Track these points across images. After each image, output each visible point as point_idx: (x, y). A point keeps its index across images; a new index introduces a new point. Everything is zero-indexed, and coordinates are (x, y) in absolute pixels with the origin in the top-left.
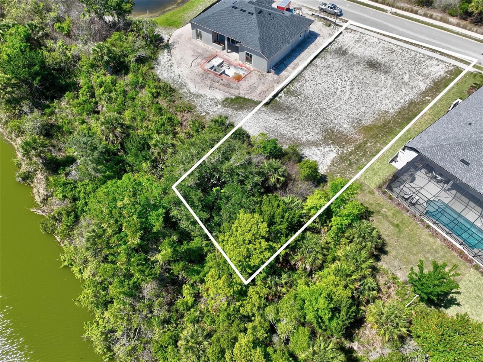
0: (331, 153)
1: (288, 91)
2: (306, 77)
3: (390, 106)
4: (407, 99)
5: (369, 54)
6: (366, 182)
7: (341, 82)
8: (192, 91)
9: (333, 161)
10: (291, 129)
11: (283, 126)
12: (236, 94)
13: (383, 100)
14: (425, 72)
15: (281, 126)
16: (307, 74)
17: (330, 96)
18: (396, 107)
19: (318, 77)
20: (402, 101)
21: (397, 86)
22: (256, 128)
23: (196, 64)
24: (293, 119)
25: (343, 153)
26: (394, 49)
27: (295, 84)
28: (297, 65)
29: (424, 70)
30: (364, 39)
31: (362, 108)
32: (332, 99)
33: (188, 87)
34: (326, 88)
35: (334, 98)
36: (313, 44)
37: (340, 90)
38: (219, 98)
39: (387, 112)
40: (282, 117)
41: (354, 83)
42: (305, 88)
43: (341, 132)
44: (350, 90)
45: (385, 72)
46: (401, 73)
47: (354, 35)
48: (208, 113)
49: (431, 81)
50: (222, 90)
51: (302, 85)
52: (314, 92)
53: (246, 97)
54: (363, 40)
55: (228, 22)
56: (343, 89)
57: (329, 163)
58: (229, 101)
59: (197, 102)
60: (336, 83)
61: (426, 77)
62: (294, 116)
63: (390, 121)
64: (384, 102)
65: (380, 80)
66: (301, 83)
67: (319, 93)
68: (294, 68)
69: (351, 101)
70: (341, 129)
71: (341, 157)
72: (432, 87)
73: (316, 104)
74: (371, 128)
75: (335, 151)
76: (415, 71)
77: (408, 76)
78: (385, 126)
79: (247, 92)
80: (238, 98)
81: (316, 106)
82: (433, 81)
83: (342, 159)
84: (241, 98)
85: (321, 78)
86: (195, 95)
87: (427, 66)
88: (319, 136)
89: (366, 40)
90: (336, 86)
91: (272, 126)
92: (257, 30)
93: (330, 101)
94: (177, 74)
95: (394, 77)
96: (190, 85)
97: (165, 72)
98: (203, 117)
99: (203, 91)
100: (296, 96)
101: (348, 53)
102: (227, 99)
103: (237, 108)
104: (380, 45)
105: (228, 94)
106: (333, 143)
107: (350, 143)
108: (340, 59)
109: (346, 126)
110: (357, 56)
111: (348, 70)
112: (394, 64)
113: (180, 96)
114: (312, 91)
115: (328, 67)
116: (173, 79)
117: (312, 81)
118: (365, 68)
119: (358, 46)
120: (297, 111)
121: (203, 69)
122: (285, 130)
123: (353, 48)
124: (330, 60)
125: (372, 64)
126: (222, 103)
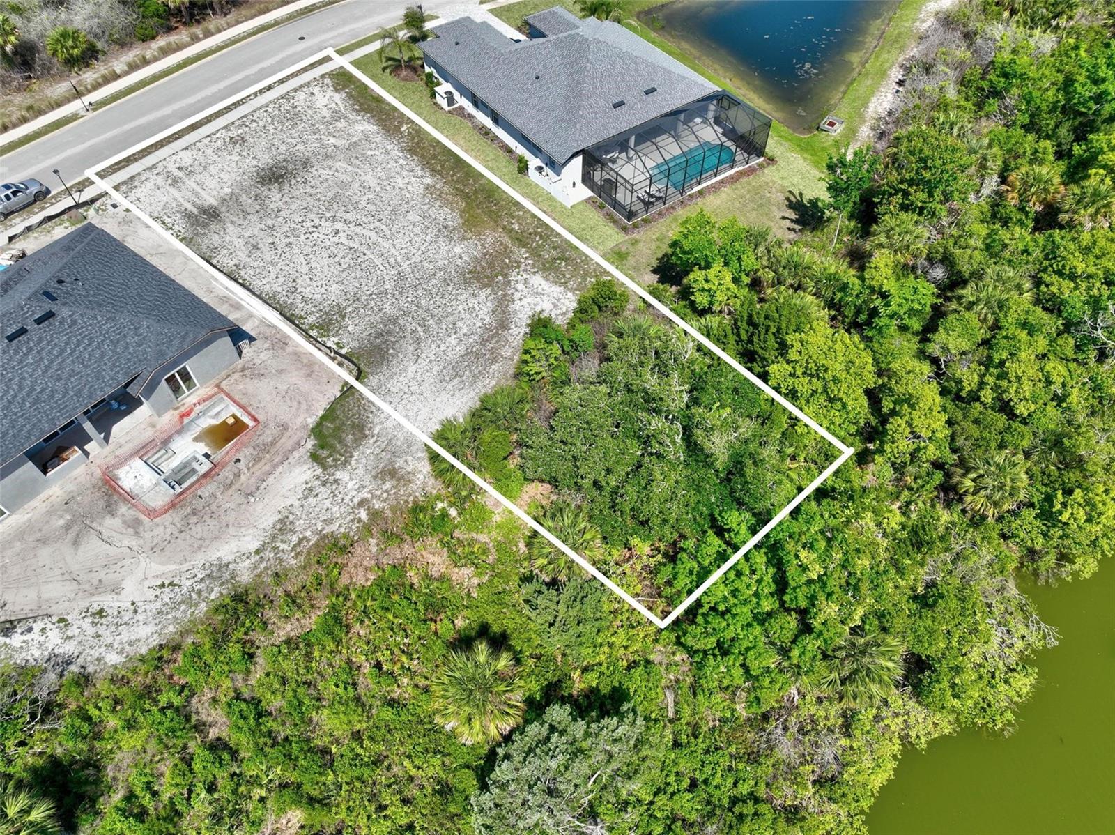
0: (531, 282)
1: (321, 327)
2: (280, 289)
3: (414, 179)
4: (401, 154)
5: (233, 175)
6: (611, 244)
7: (316, 235)
8: (254, 545)
9: (554, 283)
10: (453, 336)
11: (443, 348)
12: (303, 434)
13: (392, 184)
14: (327, 115)
15: (442, 353)
16: (268, 286)
17: (360, 260)
18: (420, 173)
19: (284, 268)
20: (401, 161)
21: (357, 158)
22: (437, 399)
23: (131, 531)
24: (419, 329)
25: (533, 266)
26: (232, 136)
27: (298, 312)
28: (224, 300)
29: (318, 114)
30: (174, 170)
31: (410, 218)
32: (372, 257)
33: (230, 558)
34: (331, 260)
35: (367, 252)
36: (148, 258)
37: (343, 240)
38: (308, 475)
39: (429, 187)
40: (411, 348)
41: (328, 215)
42: (317, 296)
43: (475, 260)
44: (350, 226)
45: (306, 164)
46: (317, 145)
47: (149, 185)
48: (362, 503)
49: (354, 114)
50: (275, 467)
51: (305, 300)
52: (340, 283)
53: (321, 413)
54: (178, 174)
55: (32, 389)
56: (342, 234)
57: (558, 289)
58: (325, 453)
59: (307, 530)
60: (319, 243)
61: (340, 117)
62: (413, 326)
63: (457, 189)
64: (401, 186)
65: (328, 177)
66: (298, 301)
67: (344, 274)
68: (237, 307)
69: (386, 230)
70: (466, 259)
71: (544, 269)
72: (373, 117)
73: (379, 284)
74: (471, 216)
75: (525, 276)
76: (318, 125)
77: (331, 138)
78: (468, 198)
79: (304, 407)
80: (317, 431)
81: (387, 287)
82: (357, 111)
83: (548, 269)
84: (319, 424)
85: (292, 265)
86: (274, 538)
87: (309, 107)
88: (483, 295)
89: (179, 168)
90: (328, 243)
91: (436, 369)
93: (378, 262)
94: (150, 595)
95: (327, 157)
96: (225, 551)
97: (126, 635)
98: (375, 515)
99: (265, 514)
100: (343, 317)
101: (211, 207)
102: (314, 457)
103: (359, 435)
104: (209, 152)
105: (296, 454)
106: (505, 276)
107: (507, 252)
108: (233, 223)
109: (458, 250)
110: (232, 194)
111: (277, 217)
112: (283, 148)
113: (268, 579)
114: (335, 286)
115: (256, 247)
116: (175, 605)
117: (299, 281)
118: (280, 190)
119: (194, 185)
120: (395, 320)
121: (166, 511)
122: (454, 347)
123: (197, 194)
124: (227, 239)
125: (274, 176)
126: (330, 470)
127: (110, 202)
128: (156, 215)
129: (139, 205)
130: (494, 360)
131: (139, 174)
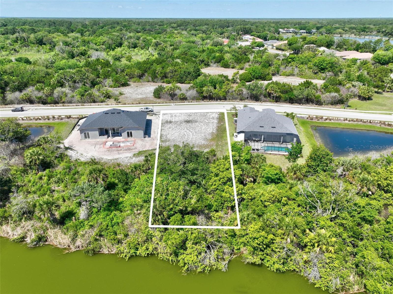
1: (162, 141)
5: (182, 119)
7: (182, 130)
8: (109, 159)
16: (163, 133)
17: (184, 136)
20: (214, 128)
21: (206, 124)
23: (99, 148)
27: (162, 138)
29: (210, 117)
31: (202, 135)
33: (105, 158)
34: (179, 134)
36: (152, 123)
38: (129, 156)
39: (212, 132)
42: (169, 137)
43: (204, 144)
44: (190, 132)
45: (196, 122)
48: (131, 163)
49: (216, 119)
51: (166, 137)
53: (144, 150)
56: (186, 132)
59: (119, 161)
61: (213, 118)
63: (218, 134)
64: (208, 130)
65: (197, 125)
67: (178, 137)
68: (155, 133)
69: (195, 134)
72: (219, 120)
74: (214, 139)
77: (206, 120)
80: (140, 152)
85: (172, 132)
86: (113, 159)
92: (128, 119)
94: (90, 156)
95: (201, 122)
100: (168, 141)
101: (172, 121)
102: (134, 154)
108: (172, 124)
109: (203, 142)
110: (178, 121)
111: (180, 126)
112: (196, 119)
113: (105, 163)
114: (174, 137)
115: (170, 128)
116: (90, 159)
117: (169, 134)
121: (105, 148)
125: (188, 122)
126: (134, 157)
128: (163, 119)
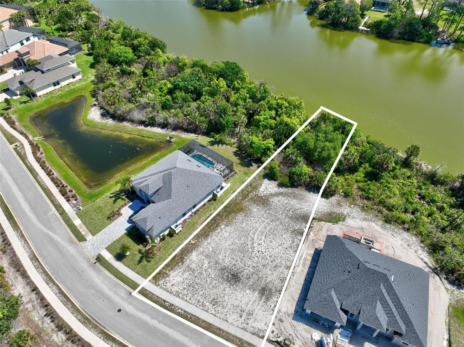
0: (262, 191)
1: (302, 234)
2: (292, 251)
3: (223, 231)
4: (209, 239)
5: (237, 294)
7: (262, 250)
8: (373, 223)
9: (261, 186)
12: (339, 225)
13: (228, 236)
14: (188, 274)
17: (269, 233)
18: (219, 230)
19: (282, 253)
25: (256, 192)
26: (212, 305)
28: (304, 265)
29: (187, 278)
30: (243, 318)
31: (244, 226)
32: (267, 231)
34: (273, 241)
35: (265, 233)
36: (297, 299)
37: (262, 241)
38: (349, 220)
40: (299, 211)
41: (251, 250)
42: (290, 240)
43: (258, 205)
44: (254, 241)
46: (210, 270)
47: (255, 325)
49: (185, 263)
50: (352, 227)
52: (282, 235)
53: (331, 223)
54: (244, 316)
56: (260, 243)
57: (263, 185)
58: (341, 219)
60: (266, 247)
61: (189, 268)
62: (291, 212)
63: (225, 217)
64: (228, 233)
65: (229, 258)
66: (294, 244)
67: (278, 236)
69: (253, 231)
70: (258, 207)
72: (186, 255)
73: (278, 225)
74: (238, 211)
76: (196, 274)
77: (204, 266)
78: (229, 213)
80: (337, 222)
81: (278, 223)
82: (183, 263)
85: (280, 252)
86: (369, 220)
87: (183, 283)
88: (272, 200)
89: (241, 317)
90: (265, 245)
91: (303, 204)
93: (268, 229)
94: (398, 238)
95: (217, 263)
96: (378, 228)
97: (408, 239)
98: (351, 204)
99: (365, 224)
100: (295, 230)
101: (259, 293)
102: (344, 220)
103: (332, 214)
104: (226, 310)
105: (346, 224)
106: (262, 197)
107: (252, 198)
108: (266, 280)
110: (249, 289)
111: (258, 266)
112: (214, 282)
113: (378, 218)
114: (284, 236)
115: (276, 267)
116: (396, 232)
117: (286, 247)
118: (242, 272)
119: (249, 306)
120: (291, 218)
121: (379, 242)
122: (294, 202)
123: (254, 302)
124: (275, 278)
126: (345, 216)
127: (272, 335)
128: (271, 312)
129: (268, 322)
130: (294, 193)
131: (250, 333)
